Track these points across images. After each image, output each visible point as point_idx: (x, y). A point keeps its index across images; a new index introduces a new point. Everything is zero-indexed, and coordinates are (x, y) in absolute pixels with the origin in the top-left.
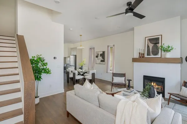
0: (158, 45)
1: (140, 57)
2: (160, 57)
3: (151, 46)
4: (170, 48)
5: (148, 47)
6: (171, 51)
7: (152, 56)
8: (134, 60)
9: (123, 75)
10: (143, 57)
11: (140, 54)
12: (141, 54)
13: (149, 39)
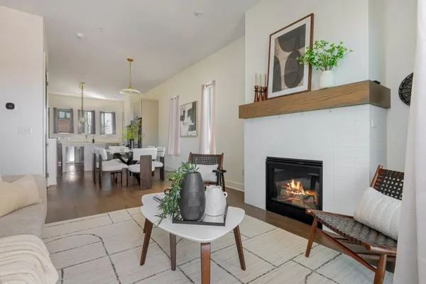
0: (300, 50)
1: (257, 99)
2: (307, 89)
4: (336, 53)
5: (277, 62)
7: (286, 91)
10: (264, 99)
11: (256, 91)
12: (261, 92)
13: (279, 38)
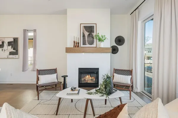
0: (93, 34)
1: (75, 46)
2: (96, 46)
3: (87, 34)
6: (104, 41)
8: (68, 50)
9: (54, 71)
10: (78, 46)
12: (76, 43)
13: (84, 26)
